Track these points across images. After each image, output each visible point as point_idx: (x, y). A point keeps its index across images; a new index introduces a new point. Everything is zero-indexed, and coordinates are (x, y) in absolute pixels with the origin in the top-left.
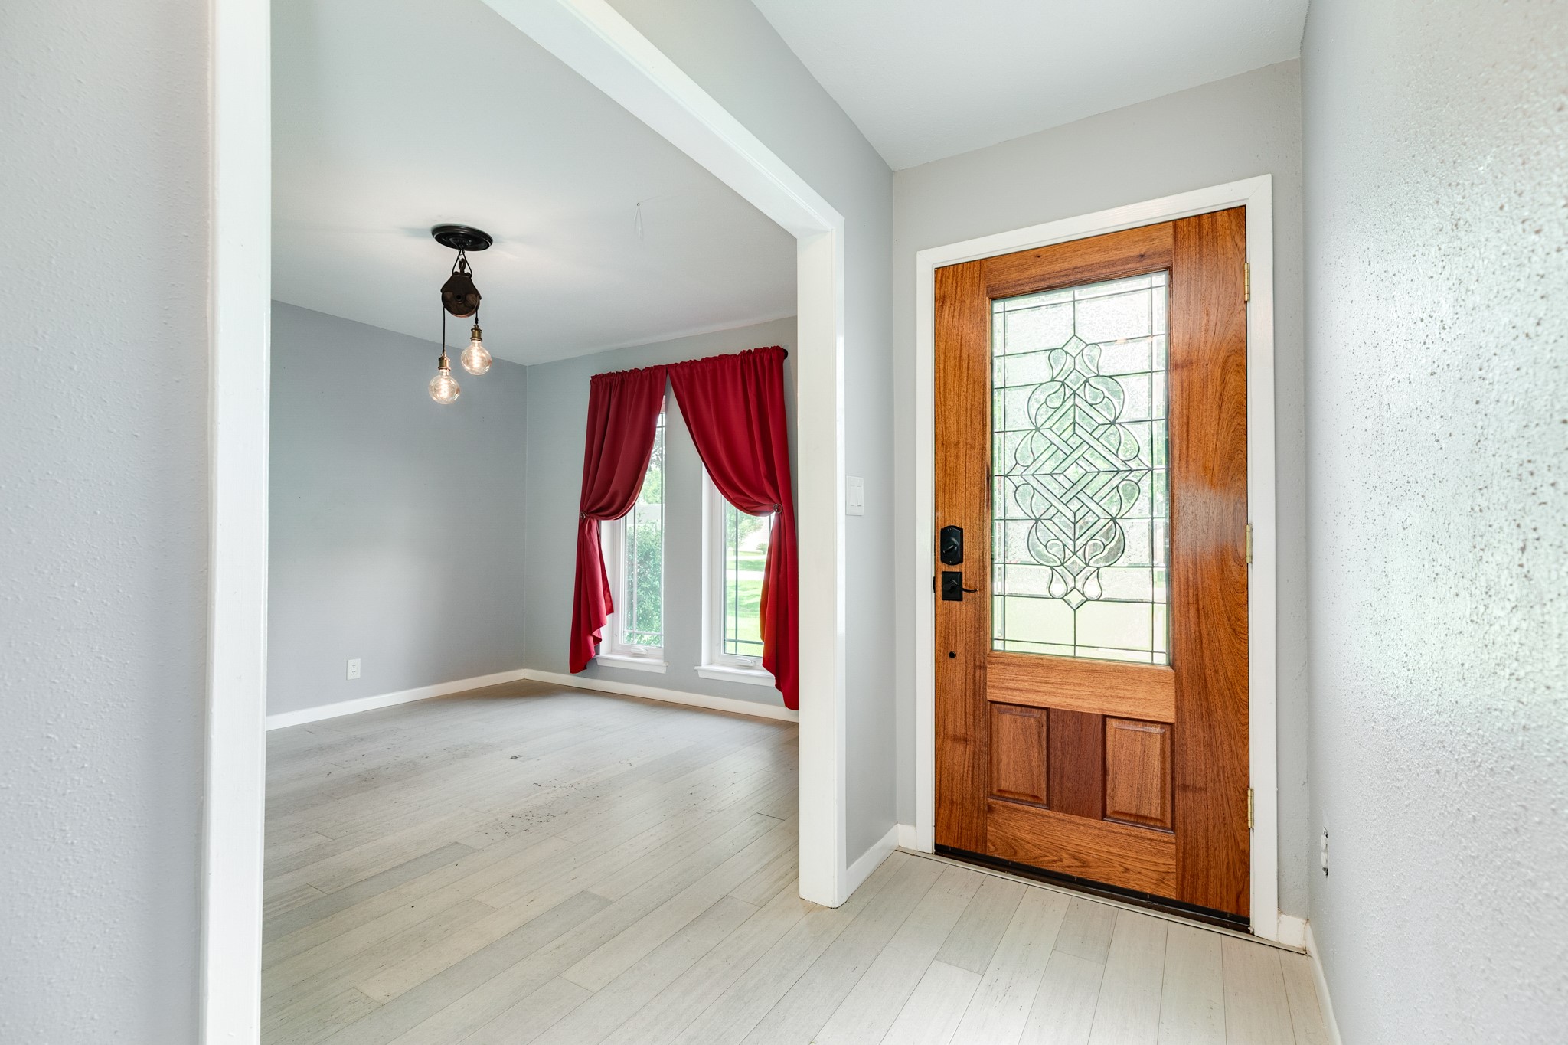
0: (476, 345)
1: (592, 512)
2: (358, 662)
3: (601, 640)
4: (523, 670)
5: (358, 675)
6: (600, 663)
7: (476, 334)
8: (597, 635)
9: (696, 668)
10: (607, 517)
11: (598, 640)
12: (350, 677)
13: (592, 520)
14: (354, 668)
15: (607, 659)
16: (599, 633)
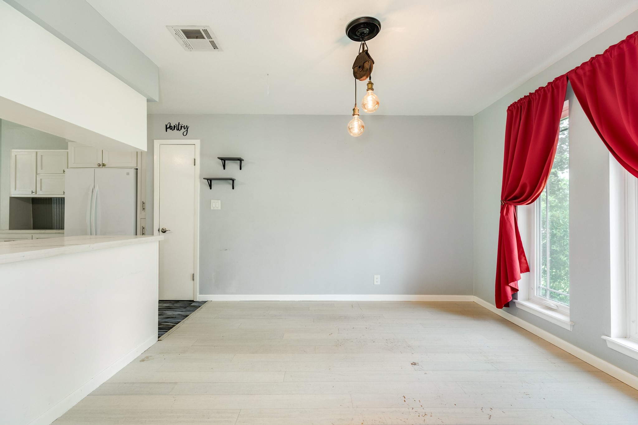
0: (370, 94)
1: (509, 200)
2: (379, 276)
3: (518, 290)
4: (473, 296)
5: (379, 283)
6: (517, 306)
7: (370, 87)
8: (514, 286)
9: (604, 337)
10: (521, 202)
11: (515, 290)
12: (375, 283)
13: (510, 206)
14: (377, 280)
15: (522, 305)
16: (516, 285)
